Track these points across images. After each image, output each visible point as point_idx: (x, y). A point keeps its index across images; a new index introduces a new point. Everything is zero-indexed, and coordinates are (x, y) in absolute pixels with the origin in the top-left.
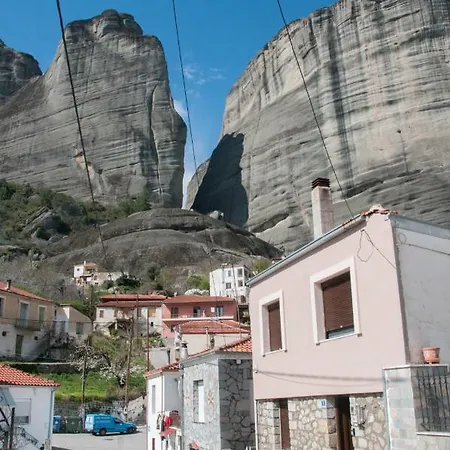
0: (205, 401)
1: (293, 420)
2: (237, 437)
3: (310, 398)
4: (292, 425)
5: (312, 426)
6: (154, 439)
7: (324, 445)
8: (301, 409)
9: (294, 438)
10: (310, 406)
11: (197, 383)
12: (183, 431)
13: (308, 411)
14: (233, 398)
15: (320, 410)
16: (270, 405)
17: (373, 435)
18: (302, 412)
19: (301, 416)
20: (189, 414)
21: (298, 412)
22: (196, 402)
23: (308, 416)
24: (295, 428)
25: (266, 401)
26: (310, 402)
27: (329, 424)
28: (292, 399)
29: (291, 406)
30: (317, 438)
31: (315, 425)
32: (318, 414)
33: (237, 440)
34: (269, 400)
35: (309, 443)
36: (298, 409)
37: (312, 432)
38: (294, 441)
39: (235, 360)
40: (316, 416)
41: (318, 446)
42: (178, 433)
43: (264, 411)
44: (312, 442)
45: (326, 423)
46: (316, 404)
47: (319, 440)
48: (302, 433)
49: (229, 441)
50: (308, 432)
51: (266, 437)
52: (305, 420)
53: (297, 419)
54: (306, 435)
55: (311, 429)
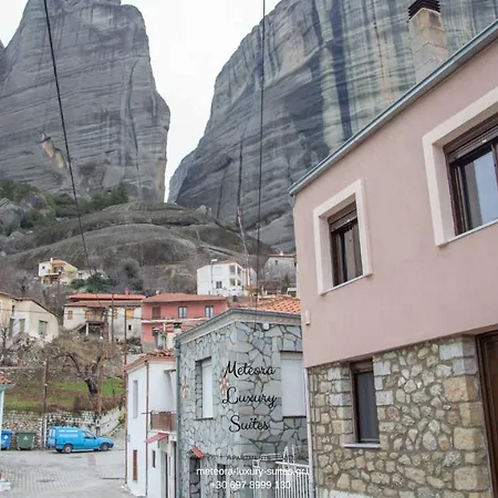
0: (214, 387)
1: (385, 388)
2: (264, 437)
3: (421, 345)
4: (384, 398)
5: (428, 393)
6: (135, 452)
7: (458, 424)
8: (401, 367)
9: (387, 420)
10: (422, 362)
11: (199, 363)
12: (179, 434)
13: (417, 369)
14: (257, 379)
15: (449, 363)
16: (335, 374)
18: (405, 373)
19: (402, 380)
20: (187, 409)
21: (397, 375)
22: (199, 391)
23: (419, 377)
24: (389, 401)
25: (326, 367)
26: (422, 353)
27: (469, 385)
28: (381, 354)
29: (381, 369)
30: (440, 413)
31: (435, 390)
32: (444, 370)
33: (265, 440)
34: (332, 365)
35: (422, 424)
36: (395, 369)
37: (428, 403)
38: (386, 424)
39: (261, 325)
40: (439, 374)
41: (443, 426)
42: (170, 438)
43: (323, 384)
44: (430, 421)
45: (463, 384)
46: (437, 354)
47: (445, 416)
48: (405, 409)
49: (254, 442)
50: (419, 405)
51: (326, 426)
52: (411, 385)
53: (395, 388)
54: (415, 411)
55: (426, 399)
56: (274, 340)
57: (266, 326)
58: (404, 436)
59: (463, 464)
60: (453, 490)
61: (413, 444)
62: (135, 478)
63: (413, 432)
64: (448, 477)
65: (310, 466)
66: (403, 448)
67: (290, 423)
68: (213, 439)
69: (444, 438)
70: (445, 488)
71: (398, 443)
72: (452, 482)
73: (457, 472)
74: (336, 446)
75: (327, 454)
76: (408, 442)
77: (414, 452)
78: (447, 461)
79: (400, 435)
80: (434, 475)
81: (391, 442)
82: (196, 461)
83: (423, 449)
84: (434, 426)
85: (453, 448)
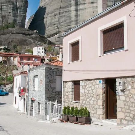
0: (39, 83)
1: (82, 89)
2: (50, 96)
3: (92, 80)
4: (81, 91)
5: (92, 91)
6: (16, 97)
7: (99, 99)
8: (87, 84)
9: (82, 96)
10: (92, 83)
11: (35, 76)
12: (28, 94)
13: (91, 85)
14: (50, 82)
15: (98, 85)
16: (71, 83)
17: (130, 95)
18: (88, 86)
19: (86, 87)
20: (31, 88)
22: (34, 84)
23: (91, 87)
24: (83, 92)
25: (68, 82)
26: (92, 81)
27: (103, 90)
28: (82, 80)
29: (82, 84)
30: (95, 96)
31: (94, 91)
32: (97, 86)
33: (51, 97)
34: (70, 81)
35: (90, 98)
36: (85, 84)
37: (92, 94)
38: (82, 97)
39: (52, 68)
40: (96, 87)
41: (95, 99)
42: (26, 95)
43: (67, 86)
44: (92, 98)
45: (101, 90)
46: (96, 82)
47: (96, 97)
48: (87, 94)
49: (48, 97)
50: (90, 94)
51: (67, 96)
52: (89, 89)
53: (85, 89)
54: (89, 95)
55: (92, 92)
56: (55, 72)
57: (53, 69)
58: (86, 100)
59: (99, 108)
60: (96, 114)
61: (88, 102)
62: (16, 103)
63: (88, 100)
64: (95, 111)
65: (62, 105)
66: (85, 103)
67: (57, 93)
68: (37, 96)
69: (95, 102)
70: (95, 113)
71: (84, 102)
72: (96, 112)
73: (97, 110)
74: (69, 101)
75: (67, 103)
76: (87, 102)
77: (88, 104)
78: (95, 107)
79: (85, 100)
80: (92, 110)
81: (83, 101)
82: (32, 101)
83: (90, 104)
84: (93, 99)
85: (97, 105)
